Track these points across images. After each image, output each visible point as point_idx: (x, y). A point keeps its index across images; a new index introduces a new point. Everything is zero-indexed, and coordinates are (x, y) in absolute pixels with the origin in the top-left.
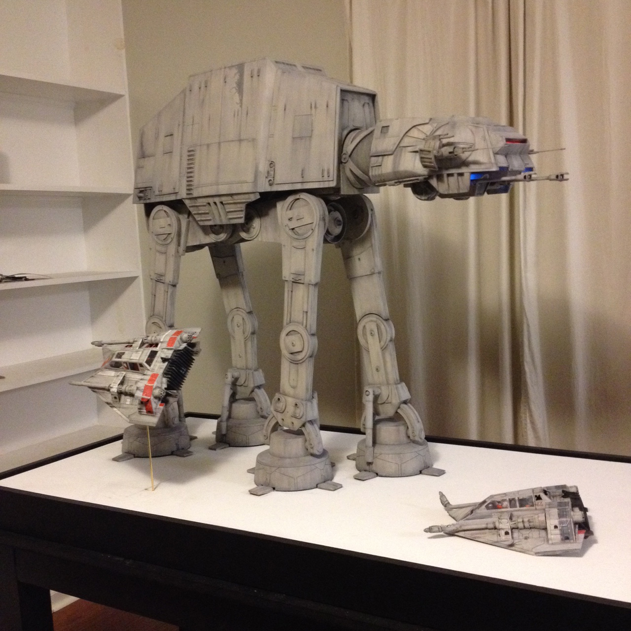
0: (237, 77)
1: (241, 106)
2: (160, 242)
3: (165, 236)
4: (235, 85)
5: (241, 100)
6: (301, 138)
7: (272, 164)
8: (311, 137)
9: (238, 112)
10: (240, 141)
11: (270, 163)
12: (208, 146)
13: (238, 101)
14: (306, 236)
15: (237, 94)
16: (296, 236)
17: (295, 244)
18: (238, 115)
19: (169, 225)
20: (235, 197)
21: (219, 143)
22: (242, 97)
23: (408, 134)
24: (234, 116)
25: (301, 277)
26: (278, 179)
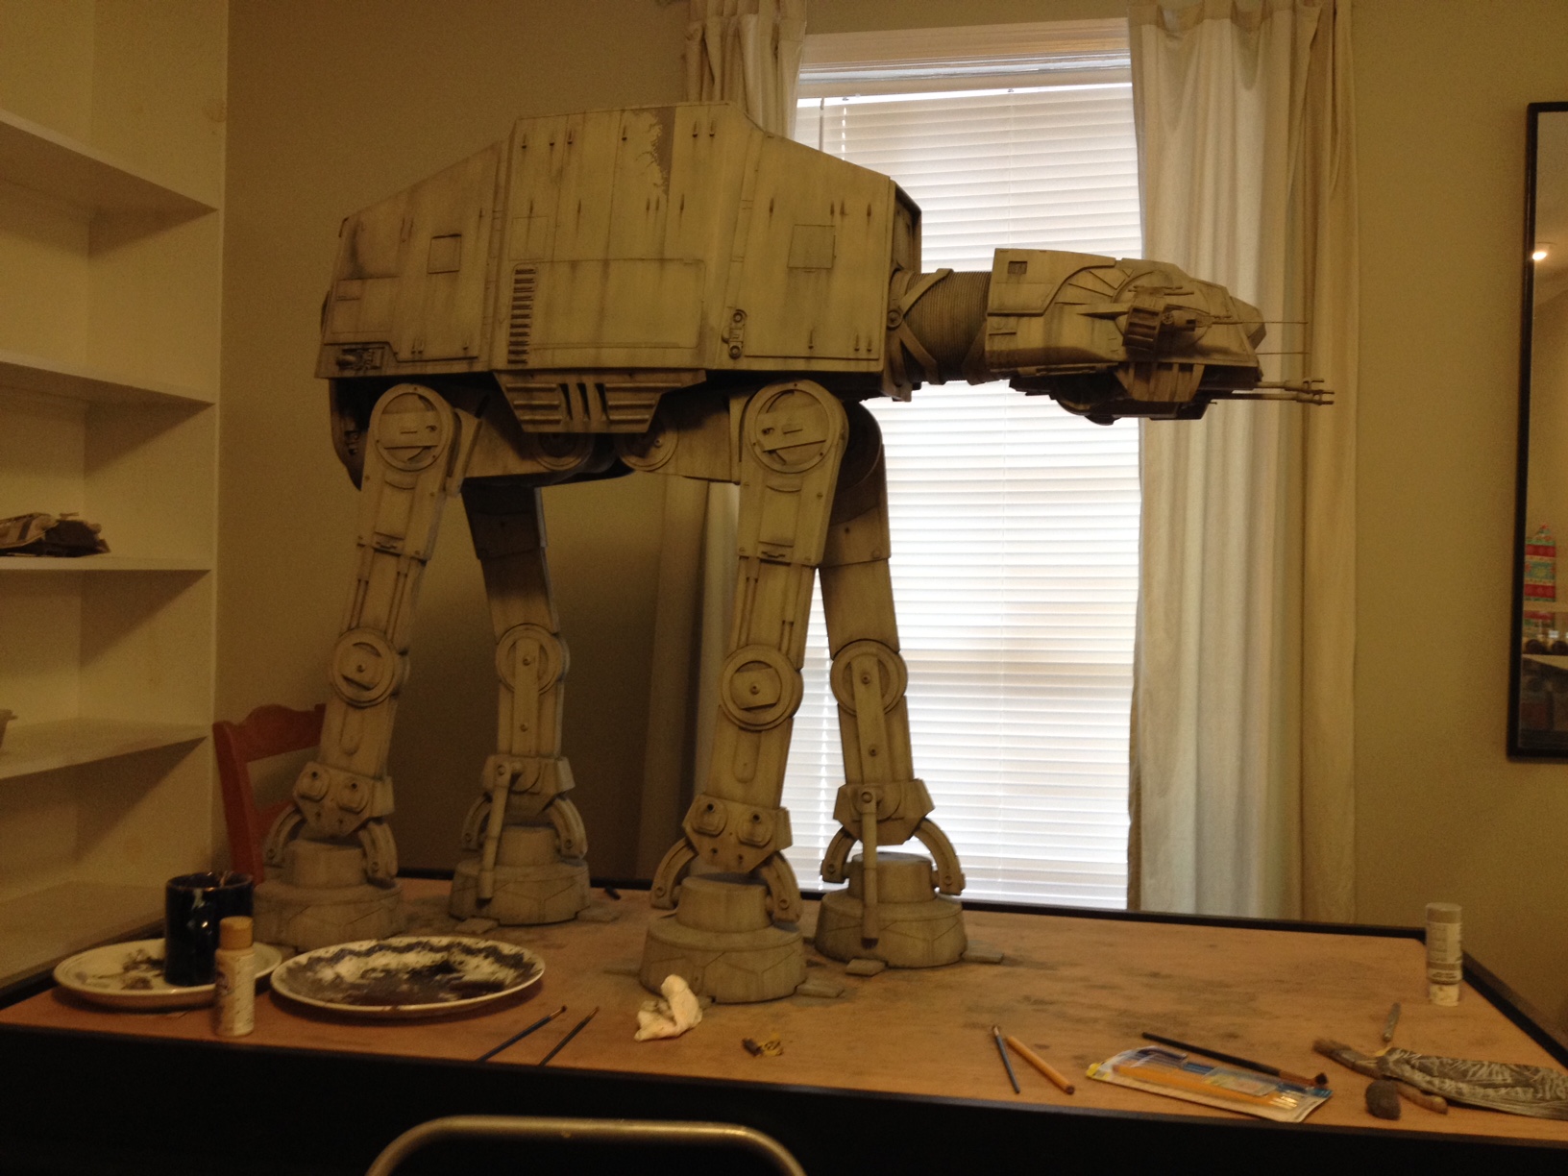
0: (656, 131)
1: (666, 192)
2: (400, 465)
3: (416, 452)
4: (650, 148)
5: (667, 180)
6: (808, 270)
7: (739, 314)
8: (829, 270)
9: (658, 202)
10: (662, 261)
11: (733, 312)
12: (574, 265)
13: (660, 182)
14: (806, 466)
15: (655, 168)
16: (777, 467)
17: (776, 481)
18: (657, 208)
19: (433, 428)
20: (641, 377)
21: (606, 263)
22: (669, 173)
23: (1073, 281)
24: (648, 208)
25: (786, 551)
26: (752, 348)
